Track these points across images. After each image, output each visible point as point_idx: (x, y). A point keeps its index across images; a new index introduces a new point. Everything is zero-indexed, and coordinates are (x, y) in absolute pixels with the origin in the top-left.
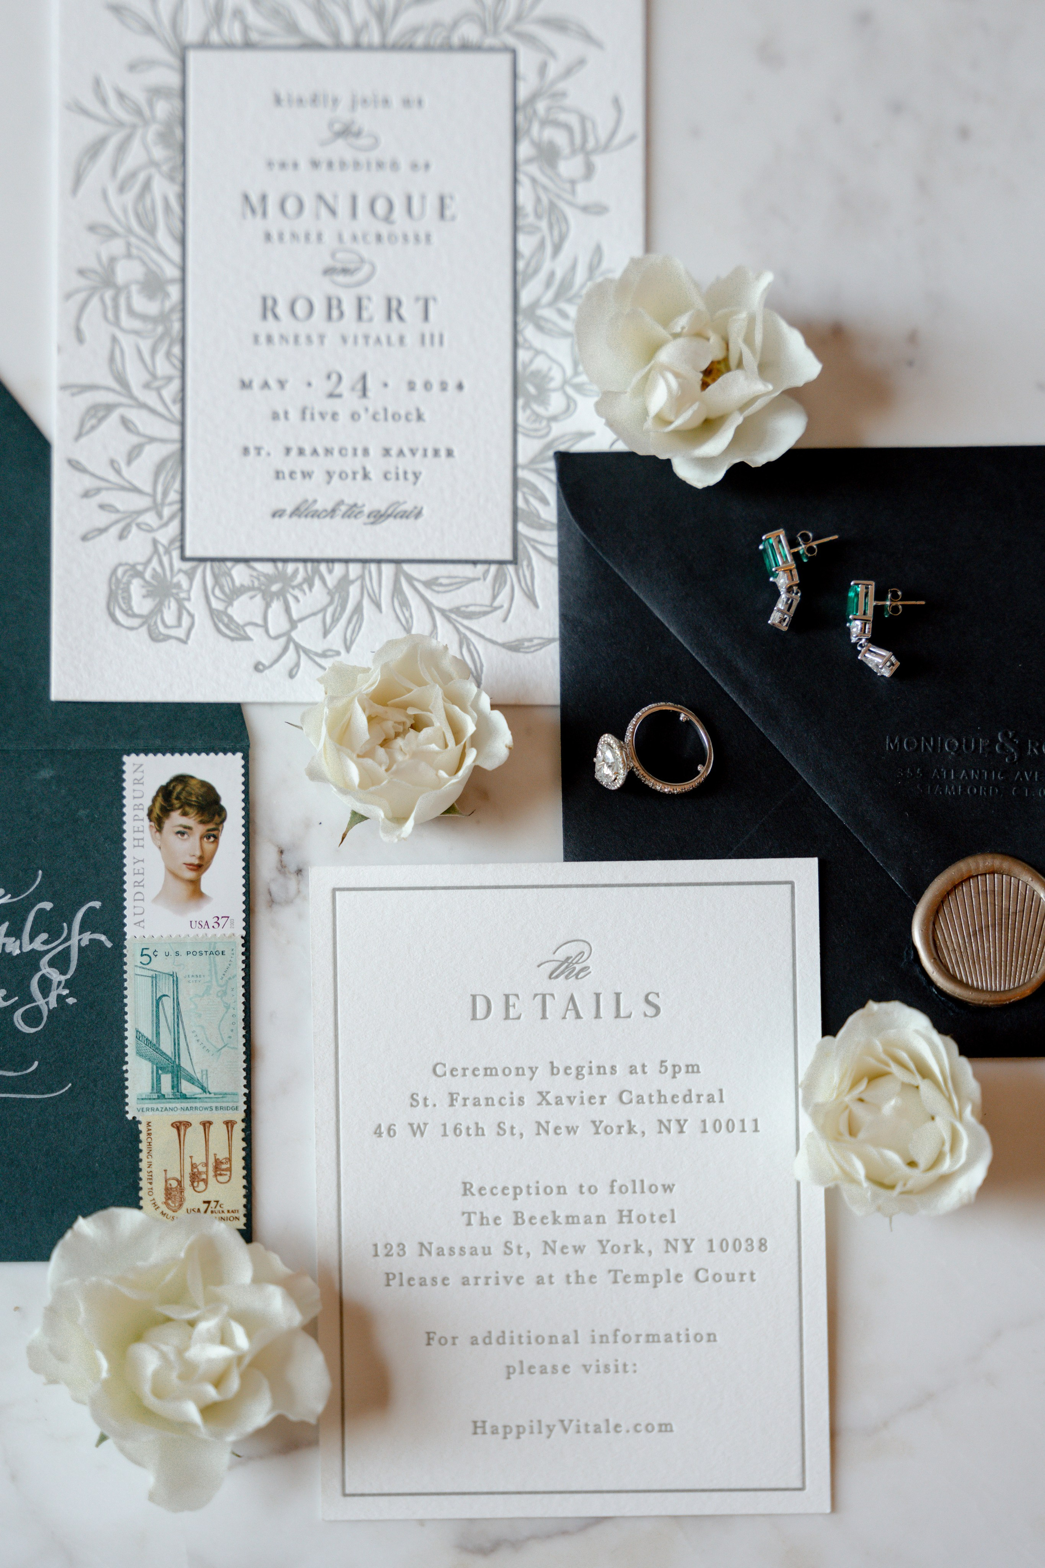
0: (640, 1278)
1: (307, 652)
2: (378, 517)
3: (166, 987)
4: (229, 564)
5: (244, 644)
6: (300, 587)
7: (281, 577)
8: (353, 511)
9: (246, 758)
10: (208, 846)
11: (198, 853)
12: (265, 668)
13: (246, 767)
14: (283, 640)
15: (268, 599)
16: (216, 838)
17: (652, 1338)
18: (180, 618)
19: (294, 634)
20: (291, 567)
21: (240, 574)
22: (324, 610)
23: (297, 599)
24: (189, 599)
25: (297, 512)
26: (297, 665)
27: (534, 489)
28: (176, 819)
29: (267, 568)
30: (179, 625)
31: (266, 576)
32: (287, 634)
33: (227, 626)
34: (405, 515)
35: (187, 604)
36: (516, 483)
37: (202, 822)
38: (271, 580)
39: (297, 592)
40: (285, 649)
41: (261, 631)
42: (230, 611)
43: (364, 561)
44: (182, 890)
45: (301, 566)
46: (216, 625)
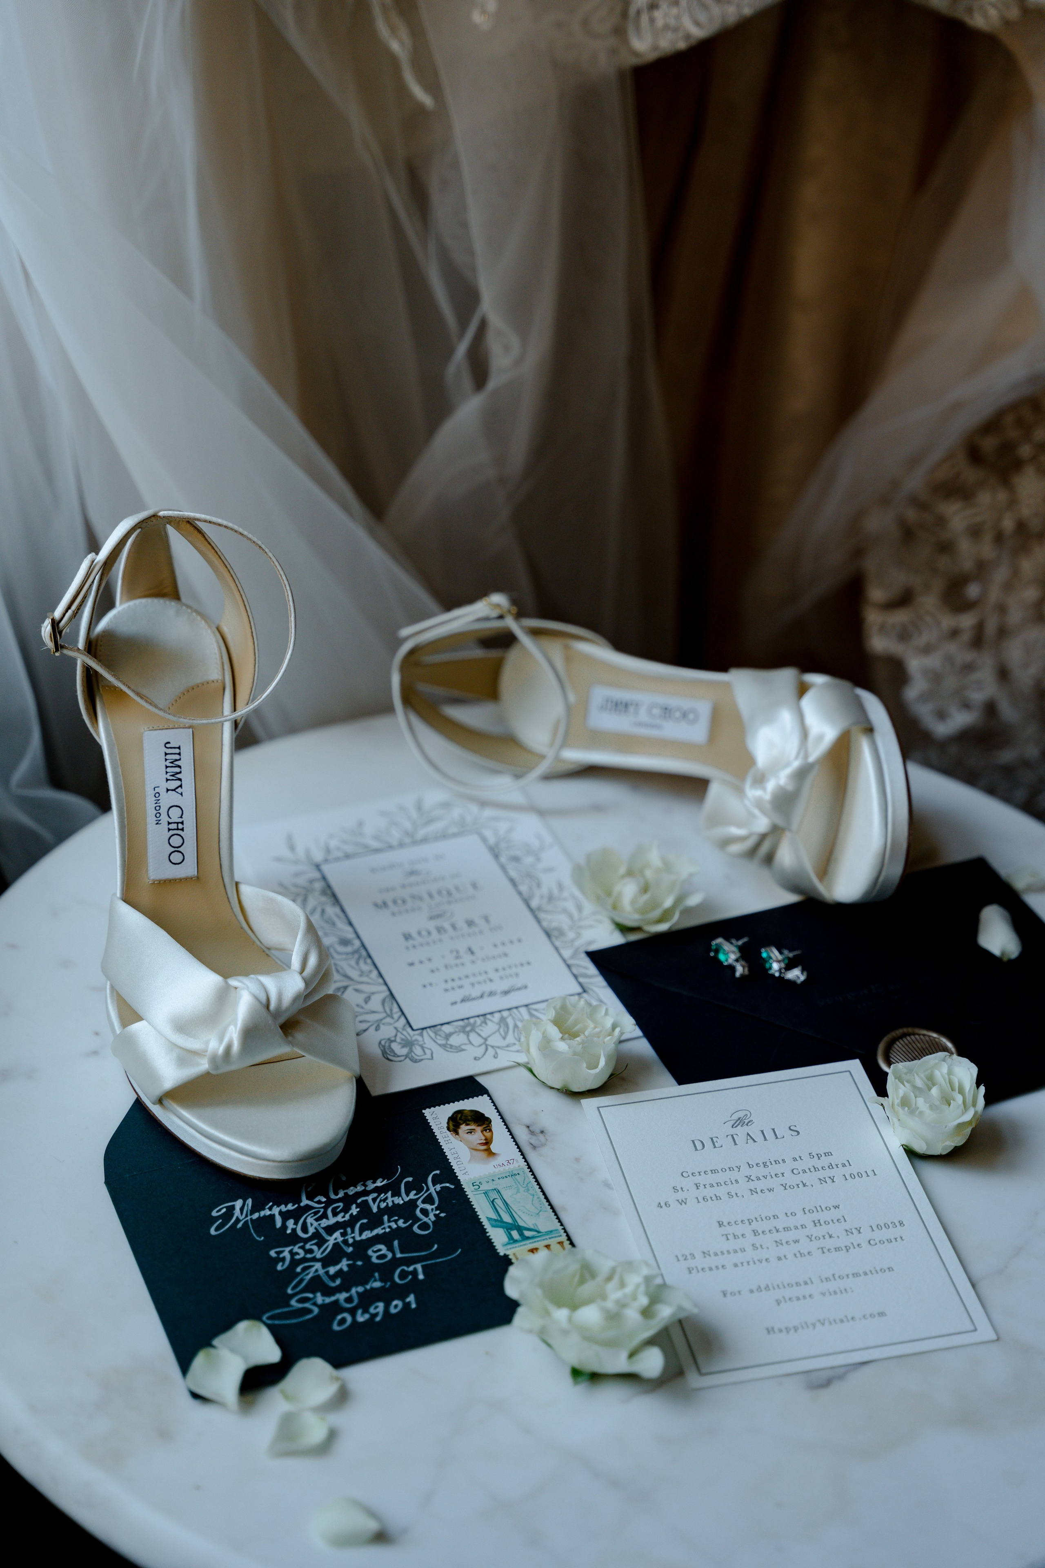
0: (837, 1249)
1: (498, 1047)
2: (506, 993)
3: (494, 1195)
4: (439, 1027)
5: (463, 1053)
6: (481, 1025)
7: (469, 1024)
8: (491, 994)
9: (489, 1095)
10: (488, 1134)
11: (483, 1138)
12: (479, 1059)
13: (491, 1099)
14: (483, 1047)
15: (467, 1034)
16: (490, 1130)
17: (856, 1275)
18: (424, 1051)
19: (488, 1043)
20: (472, 1021)
21: (447, 1029)
22: (498, 1030)
23: (481, 1030)
24: (425, 1043)
25: (463, 1001)
26: (496, 1053)
27: (578, 966)
28: (464, 1128)
29: (461, 1023)
30: (425, 1054)
31: (461, 1026)
32: (484, 1043)
33: (451, 1048)
34: (519, 989)
35: (424, 1046)
36: (569, 966)
37: (478, 1126)
38: (464, 1027)
39: (480, 1028)
40: (487, 1049)
41: (470, 1046)
42: (449, 1042)
43: (509, 1009)
44: (483, 1155)
45: (477, 1019)
46: (445, 1049)
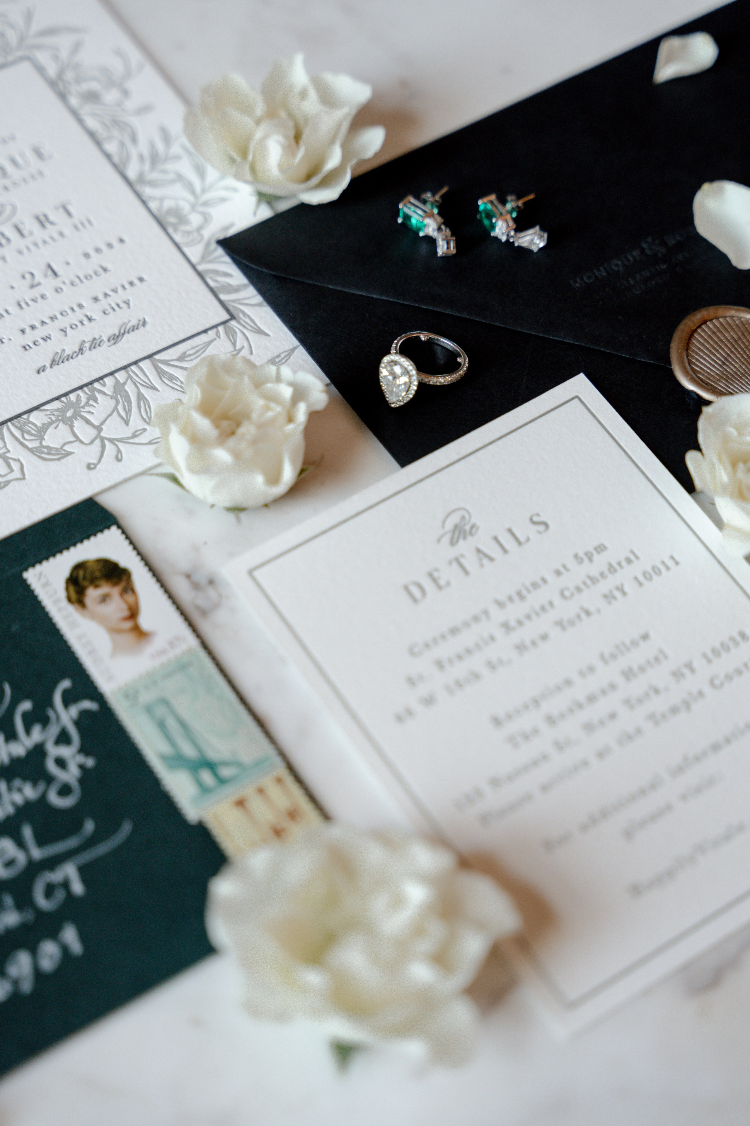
1: (120, 440)
2: (115, 338)
3: (160, 711)
4: (25, 416)
5: (69, 458)
6: (87, 404)
7: (70, 405)
8: (95, 344)
9: (120, 526)
11: (125, 607)
12: (96, 465)
13: (124, 533)
14: (98, 442)
15: (69, 423)
16: (134, 591)
18: (9, 466)
19: (102, 434)
20: (73, 397)
21: (37, 418)
22: (115, 409)
23: (90, 412)
24: (9, 451)
25: (54, 363)
26: (119, 451)
27: (216, 271)
29: (56, 404)
30: (12, 470)
31: (57, 410)
32: (98, 436)
33: (49, 454)
34: (134, 328)
35: (8, 455)
36: (201, 275)
37: (114, 586)
38: (63, 411)
39: (87, 409)
40: (103, 447)
41: (77, 444)
42: (44, 443)
43: (125, 368)
45: (79, 392)
46: (39, 457)
